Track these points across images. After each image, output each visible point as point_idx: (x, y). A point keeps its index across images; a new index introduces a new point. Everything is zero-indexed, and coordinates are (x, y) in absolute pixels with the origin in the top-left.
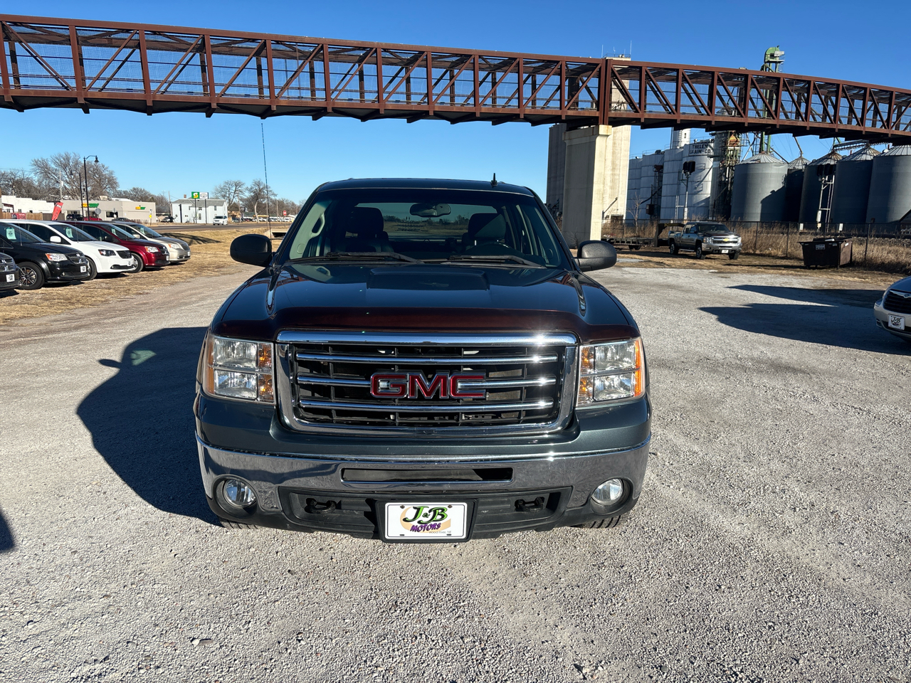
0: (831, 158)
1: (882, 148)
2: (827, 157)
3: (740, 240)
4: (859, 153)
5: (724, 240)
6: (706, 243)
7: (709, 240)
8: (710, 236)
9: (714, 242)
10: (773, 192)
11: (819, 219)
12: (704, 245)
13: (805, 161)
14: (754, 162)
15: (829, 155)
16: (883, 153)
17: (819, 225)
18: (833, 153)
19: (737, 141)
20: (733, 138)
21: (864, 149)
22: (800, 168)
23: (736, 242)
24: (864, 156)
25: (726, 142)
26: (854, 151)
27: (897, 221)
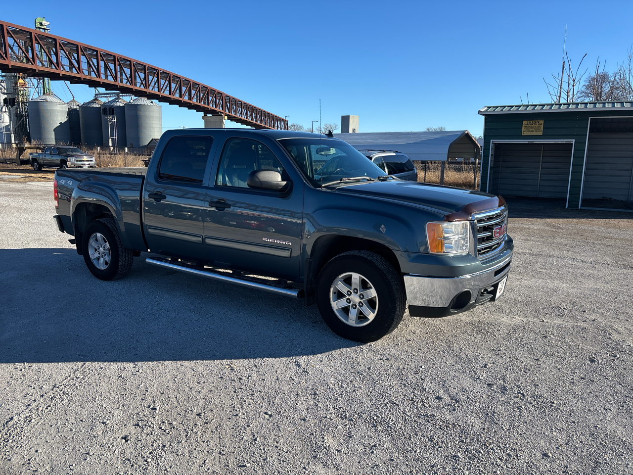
0: (96, 103)
1: (127, 99)
2: (93, 102)
3: (94, 159)
4: (114, 101)
5: (83, 159)
6: (70, 161)
7: (73, 160)
8: (72, 156)
9: (77, 161)
10: (61, 123)
11: (110, 144)
12: (69, 164)
13: (77, 103)
14: (43, 101)
15: (94, 100)
16: (130, 102)
17: (112, 148)
18: (96, 99)
19: (25, 83)
20: (21, 81)
21: (117, 99)
22: (75, 107)
23: (92, 161)
24: (118, 103)
25: (16, 84)
26: (111, 99)
27: (145, 146)
